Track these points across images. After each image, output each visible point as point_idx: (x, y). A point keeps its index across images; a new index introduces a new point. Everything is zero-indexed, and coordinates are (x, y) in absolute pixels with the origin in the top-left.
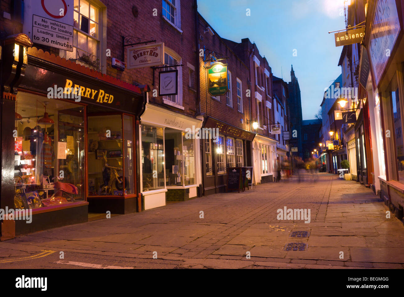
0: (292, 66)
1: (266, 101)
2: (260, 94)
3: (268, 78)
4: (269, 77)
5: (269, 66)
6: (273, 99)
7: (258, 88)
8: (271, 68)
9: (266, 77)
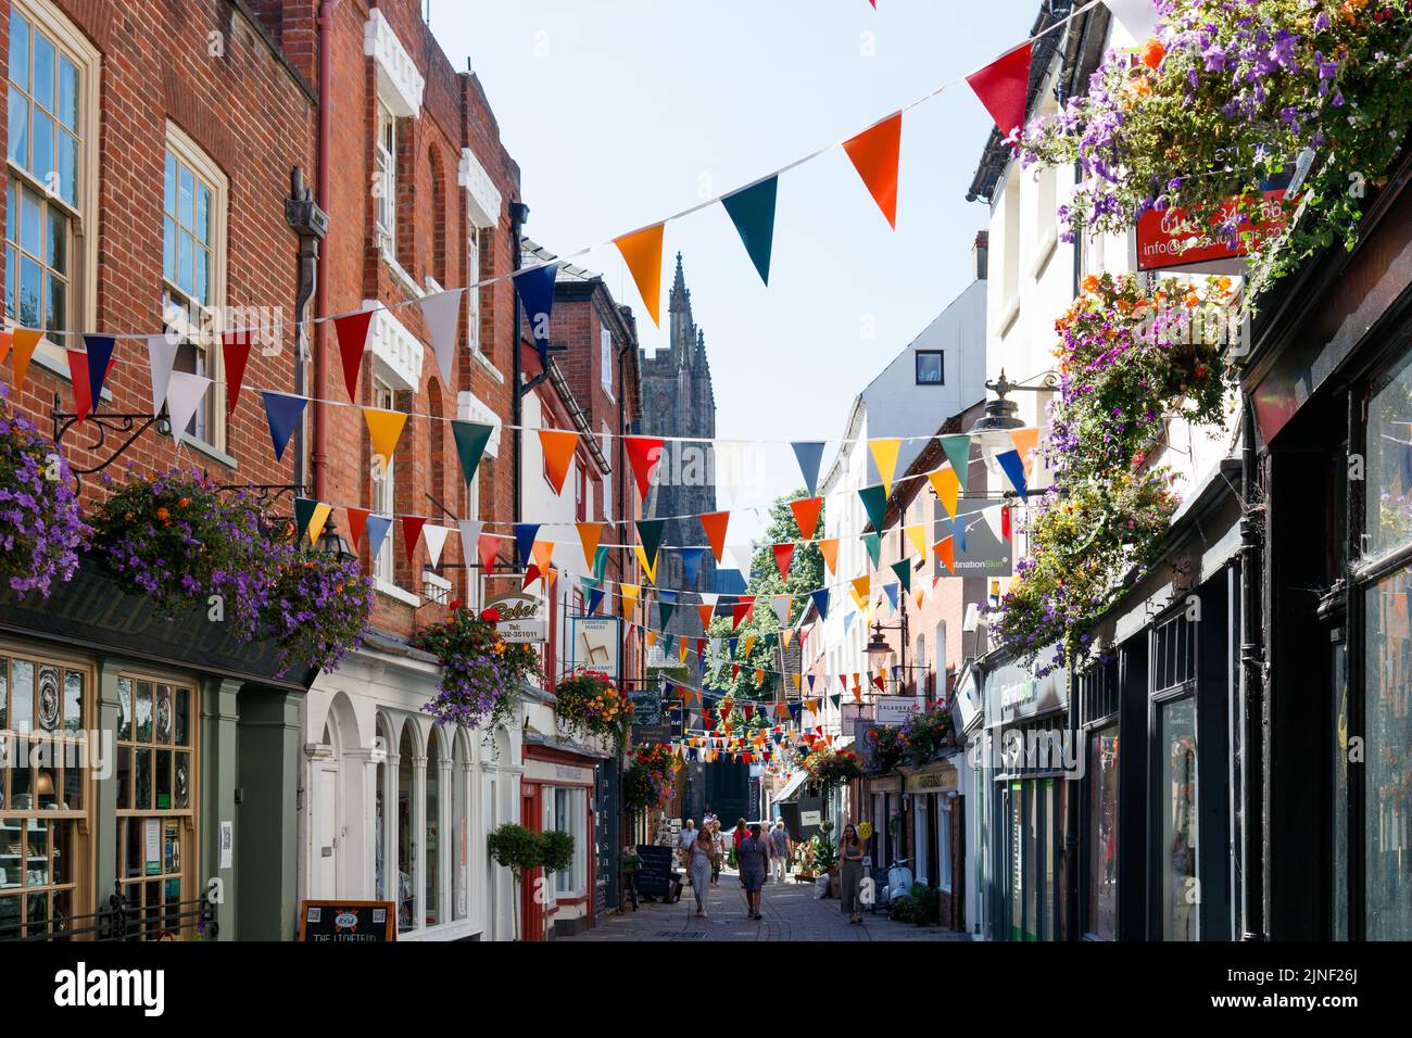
0: (679, 258)
1: (462, 394)
2: (407, 327)
3: (486, 234)
4: (496, 223)
5: (503, 152)
6: (518, 391)
7: (394, 279)
8: (517, 170)
9: (475, 222)
